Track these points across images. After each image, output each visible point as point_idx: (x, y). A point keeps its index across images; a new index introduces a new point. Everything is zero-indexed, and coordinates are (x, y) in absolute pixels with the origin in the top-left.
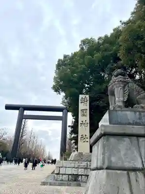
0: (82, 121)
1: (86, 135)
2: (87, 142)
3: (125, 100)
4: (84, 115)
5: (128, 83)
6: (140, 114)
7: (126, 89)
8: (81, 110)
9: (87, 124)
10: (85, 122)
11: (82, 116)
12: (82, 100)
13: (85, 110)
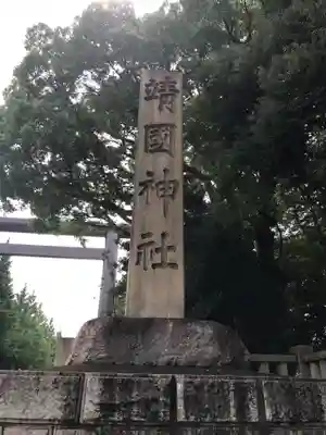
0: (150, 174)
1: (164, 235)
4: (157, 149)
8: (147, 127)
9: (172, 185)
10: (162, 179)
11: (151, 151)
12: (152, 88)
13: (164, 128)
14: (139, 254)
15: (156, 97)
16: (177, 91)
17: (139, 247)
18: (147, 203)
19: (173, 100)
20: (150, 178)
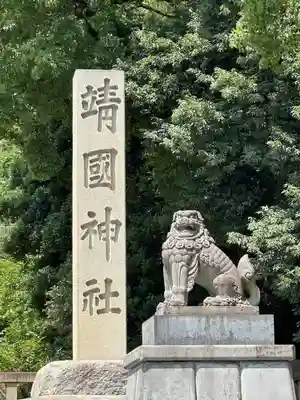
0: (91, 214)
1: (108, 282)
2: (117, 311)
3: (189, 290)
4: (97, 182)
5: (198, 251)
6: (208, 321)
7: (193, 264)
8: (85, 156)
9: (114, 226)
10: (104, 220)
11: (92, 186)
12: (88, 99)
13: (104, 155)
14: (85, 301)
15: (95, 112)
16: (118, 101)
17: (85, 294)
18: (90, 247)
19: (114, 114)
20: (91, 220)
